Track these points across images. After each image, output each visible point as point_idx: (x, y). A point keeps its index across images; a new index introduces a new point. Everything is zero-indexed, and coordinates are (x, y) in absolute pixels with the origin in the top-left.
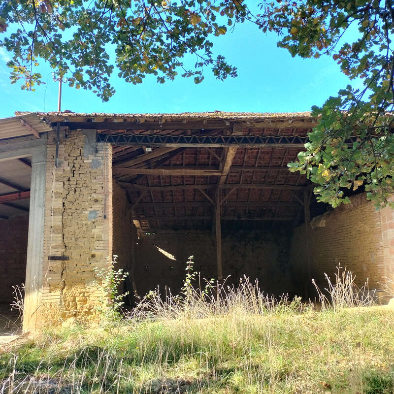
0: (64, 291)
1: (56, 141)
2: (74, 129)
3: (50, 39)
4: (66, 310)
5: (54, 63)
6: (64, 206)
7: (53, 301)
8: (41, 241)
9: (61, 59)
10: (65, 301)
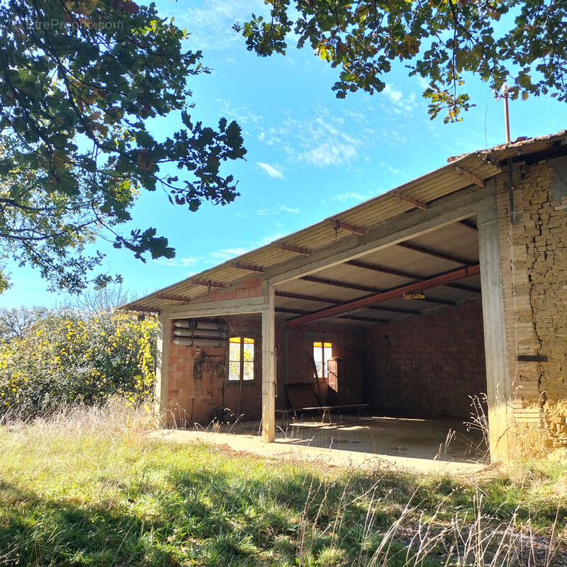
0: (546, 406)
1: (509, 187)
2: (534, 163)
3: (477, 40)
4: (552, 435)
5: (485, 73)
6: (530, 280)
7: (529, 420)
8: (502, 335)
9: (496, 62)
10: (549, 423)
